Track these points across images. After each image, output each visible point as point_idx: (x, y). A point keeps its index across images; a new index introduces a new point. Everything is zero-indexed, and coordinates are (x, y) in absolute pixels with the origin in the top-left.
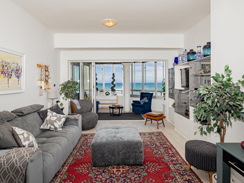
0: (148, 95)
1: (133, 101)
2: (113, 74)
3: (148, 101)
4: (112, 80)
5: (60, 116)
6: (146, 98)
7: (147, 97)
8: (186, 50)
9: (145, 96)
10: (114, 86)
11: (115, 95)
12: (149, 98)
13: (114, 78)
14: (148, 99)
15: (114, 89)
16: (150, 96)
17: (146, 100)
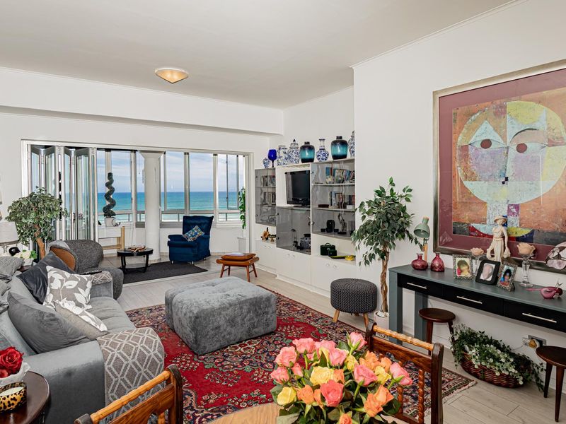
0: (203, 221)
1: (170, 237)
2: (110, 175)
3: (203, 233)
4: (108, 190)
5: (82, 279)
6: (197, 227)
7: (200, 225)
8: (294, 141)
9: (194, 225)
10: (113, 204)
11: (116, 225)
12: (204, 227)
13: (113, 185)
14: (202, 230)
15: (112, 212)
16: (206, 223)
17: (196, 232)
